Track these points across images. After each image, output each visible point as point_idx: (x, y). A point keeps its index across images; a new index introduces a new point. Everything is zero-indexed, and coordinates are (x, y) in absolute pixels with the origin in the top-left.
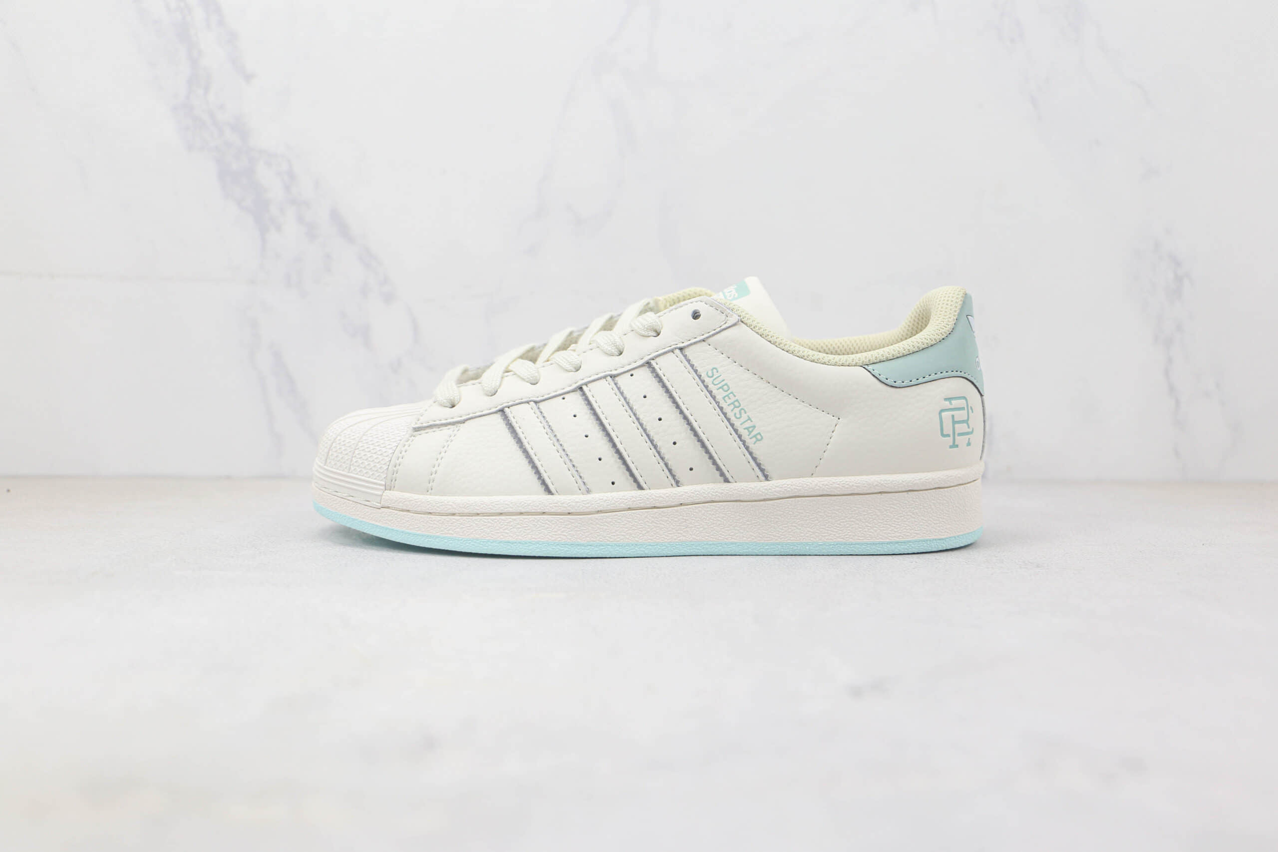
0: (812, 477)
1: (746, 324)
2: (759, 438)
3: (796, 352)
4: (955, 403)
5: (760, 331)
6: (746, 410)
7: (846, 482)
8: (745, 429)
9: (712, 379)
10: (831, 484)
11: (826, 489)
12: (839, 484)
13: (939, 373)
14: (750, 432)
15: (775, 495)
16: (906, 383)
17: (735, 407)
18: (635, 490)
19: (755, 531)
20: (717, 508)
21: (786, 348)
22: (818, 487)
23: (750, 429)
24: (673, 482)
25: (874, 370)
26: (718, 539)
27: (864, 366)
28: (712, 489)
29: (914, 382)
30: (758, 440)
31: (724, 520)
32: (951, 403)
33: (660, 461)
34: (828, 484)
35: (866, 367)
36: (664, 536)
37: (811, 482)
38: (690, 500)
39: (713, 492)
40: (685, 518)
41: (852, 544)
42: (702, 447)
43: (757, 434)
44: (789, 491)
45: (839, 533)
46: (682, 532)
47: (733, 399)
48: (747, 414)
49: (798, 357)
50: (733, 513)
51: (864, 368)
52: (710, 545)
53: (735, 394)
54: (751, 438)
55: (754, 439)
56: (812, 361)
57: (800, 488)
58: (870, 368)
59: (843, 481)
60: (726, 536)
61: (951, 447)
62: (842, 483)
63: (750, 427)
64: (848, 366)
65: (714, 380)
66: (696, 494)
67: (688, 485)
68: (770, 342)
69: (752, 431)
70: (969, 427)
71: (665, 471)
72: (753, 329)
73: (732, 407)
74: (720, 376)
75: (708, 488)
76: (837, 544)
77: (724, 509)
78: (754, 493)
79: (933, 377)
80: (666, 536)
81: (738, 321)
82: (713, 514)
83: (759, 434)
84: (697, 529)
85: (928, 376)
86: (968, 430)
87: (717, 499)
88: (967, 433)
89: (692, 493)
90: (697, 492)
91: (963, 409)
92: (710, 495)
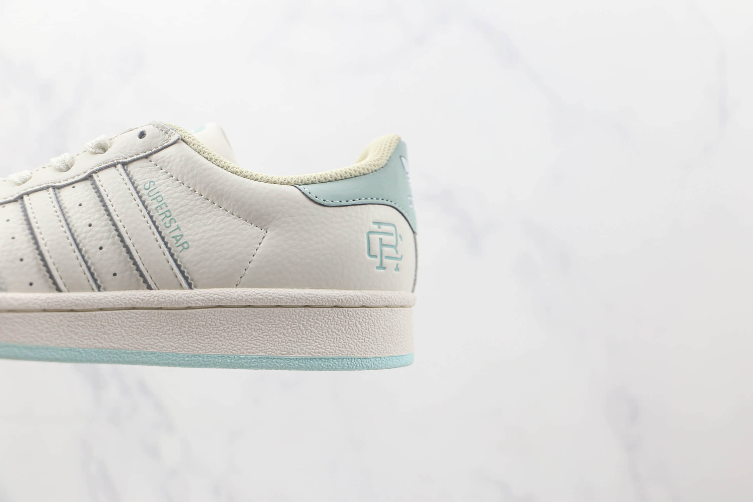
0: (236, 288)
1: (186, 143)
2: (185, 246)
3: (230, 168)
4: (384, 228)
5: (198, 149)
6: (176, 219)
7: (270, 293)
8: (173, 237)
9: (148, 191)
10: (254, 295)
11: (248, 299)
12: (261, 295)
13: (370, 198)
14: (178, 241)
15: (196, 303)
16: (336, 202)
17: (166, 217)
18: (53, 292)
19: (175, 341)
20: (137, 316)
21: (222, 164)
22: (240, 298)
23: (178, 238)
24: (94, 286)
25: (304, 189)
26: (138, 349)
27: (295, 186)
28: (134, 295)
29: (344, 203)
30: (184, 249)
31: (145, 328)
32: (380, 228)
33: (83, 263)
34: (252, 295)
35: (298, 186)
36: (79, 341)
37: (234, 292)
38: (111, 305)
39: (135, 298)
40: (103, 324)
41: (274, 358)
42: (127, 253)
43: (184, 243)
44: (211, 300)
45: (262, 347)
46: (98, 338)
47: (166, 209)
48: (177, 223)
49: (232, 172)
50: (154, 321)
51: (295, 187)
52: (128, 353)
53: (168, 205)
54: (178, 247)
55: (181, 248)
56: (245, 178)
57: (222, 297)
58: (301, 187)
59: (266, 292)
60: (145, 345)
61: (377, 268)
62: (265, 294)
63: (177, 236)
64: (281, 184)
65: (149, 192)
66: (116, 299)
67: (110, 291)
68: (207, 158)
69: (180, 239)
70: (397, 253)
71: (86, 275)
72: (192, 147)
73: (162, 217)
74: (156, 188)
75: (130, 294)
76: (259, 358)
77: (145, 317)
78: (175, 301)
79: (363, 201)
80: (81, 341)
81: (179, 139)
82: (134, 322)
83: (186, 242)
84: (116, 337)
85: (358, 199)
86: (395, 255)
87: (138, 305)
88: (395, 258)
89: (113, 298)
90: (118, 298)
91: (391, 234)
92: (131, 301)
